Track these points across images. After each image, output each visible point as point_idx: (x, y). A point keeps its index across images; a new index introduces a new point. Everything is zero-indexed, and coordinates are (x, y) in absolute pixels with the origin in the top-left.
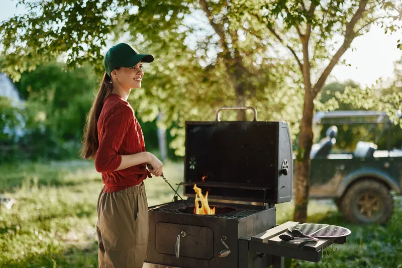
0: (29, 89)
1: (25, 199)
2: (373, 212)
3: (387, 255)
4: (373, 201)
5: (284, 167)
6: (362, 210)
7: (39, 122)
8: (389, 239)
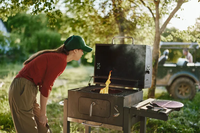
0: (12, 27)
2: (186, 94)
3: (193, 116)
4: (186, 88)
5: (148, 69)
6: (180, 93)
7: (17, 44)
8: (194, 107)
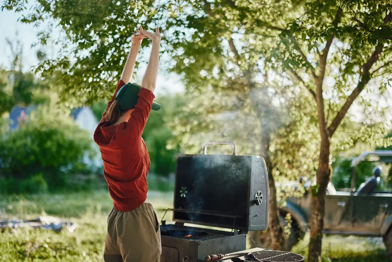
1: (88, 225)
5: (256, 198)
